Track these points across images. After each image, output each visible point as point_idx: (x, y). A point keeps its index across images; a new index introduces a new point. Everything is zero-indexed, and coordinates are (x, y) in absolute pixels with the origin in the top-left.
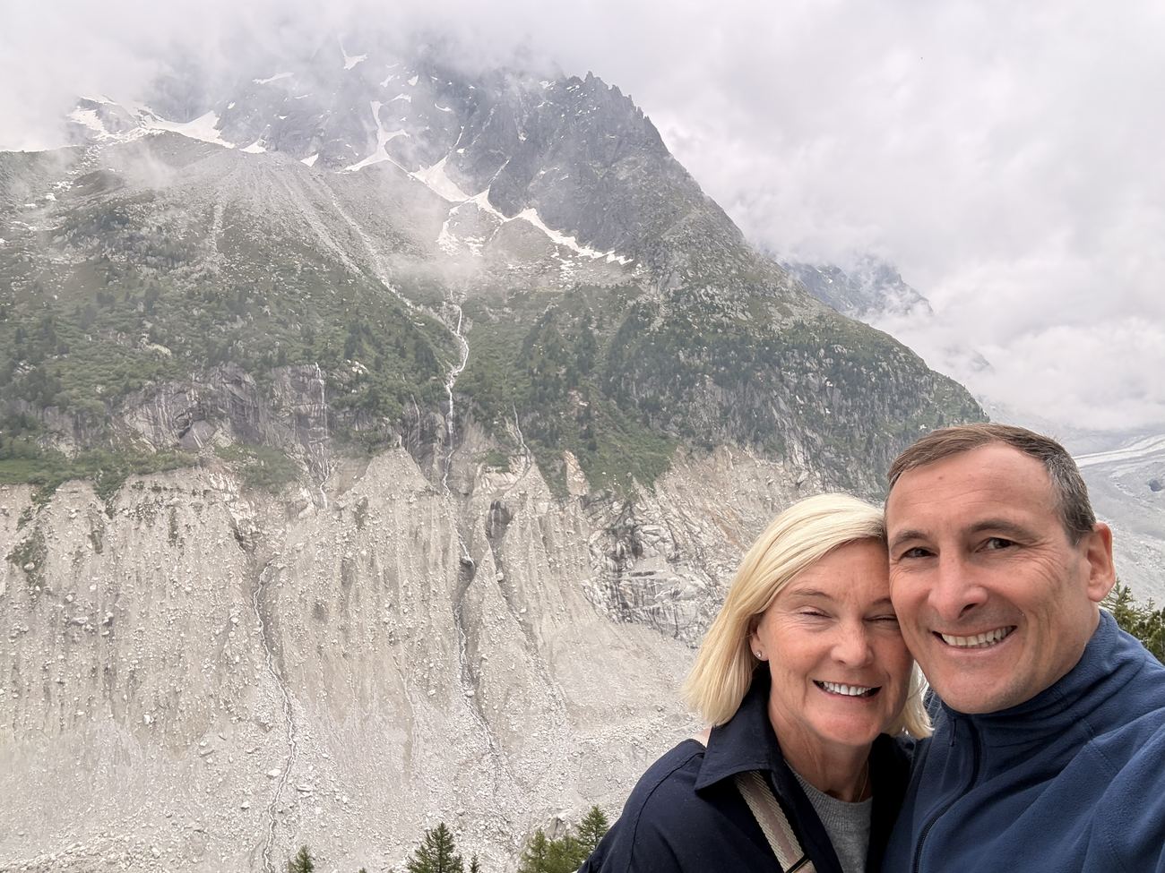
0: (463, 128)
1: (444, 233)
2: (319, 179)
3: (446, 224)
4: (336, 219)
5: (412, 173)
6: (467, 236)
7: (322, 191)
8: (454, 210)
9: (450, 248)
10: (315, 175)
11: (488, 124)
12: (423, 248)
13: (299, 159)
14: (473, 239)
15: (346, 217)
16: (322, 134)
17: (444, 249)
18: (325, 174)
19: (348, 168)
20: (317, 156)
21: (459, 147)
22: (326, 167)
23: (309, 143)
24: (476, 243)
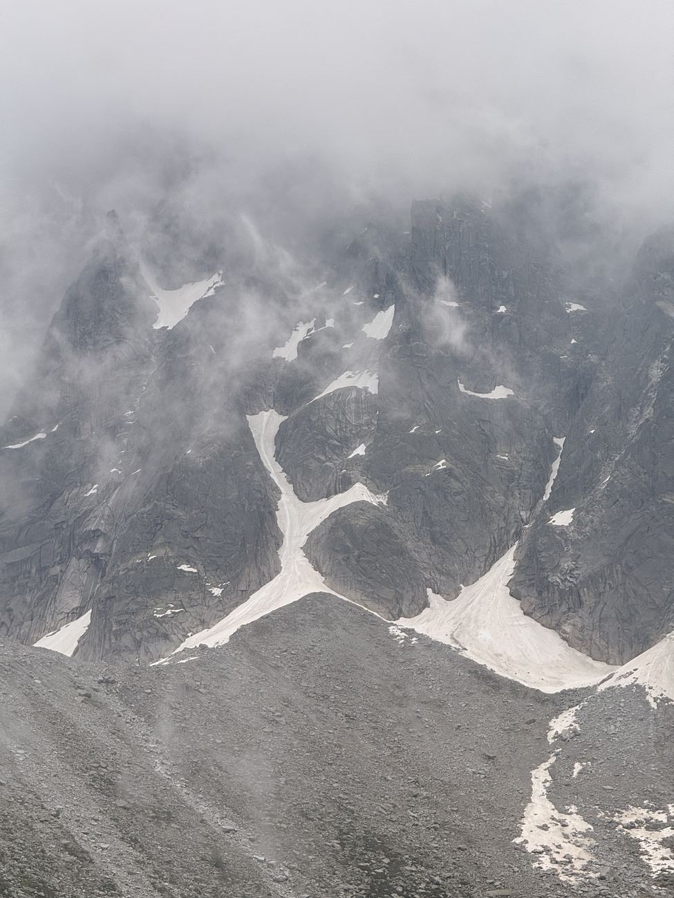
0: (560, 442)
1: (539, 809)
2: (102, 696)
3: (540, 777)
4: (169, 818)
5: (403, 622)
6: (623, 805)
7: (115, 732)
8: (562, 723)
9: (569, 860)
10: (89, 682)
11: (649, 412)
12: (470, 873)
13: (27, 640)
14: (642, 814)
15: (202, 808)
16: (99, 547)
17: (546, 865)
18: (120, 676)
19: (193, 641)
20: (86, 619)
21: (556, 505)
22: (118, 651)
23: (57, 580)
24: (657, 827)
